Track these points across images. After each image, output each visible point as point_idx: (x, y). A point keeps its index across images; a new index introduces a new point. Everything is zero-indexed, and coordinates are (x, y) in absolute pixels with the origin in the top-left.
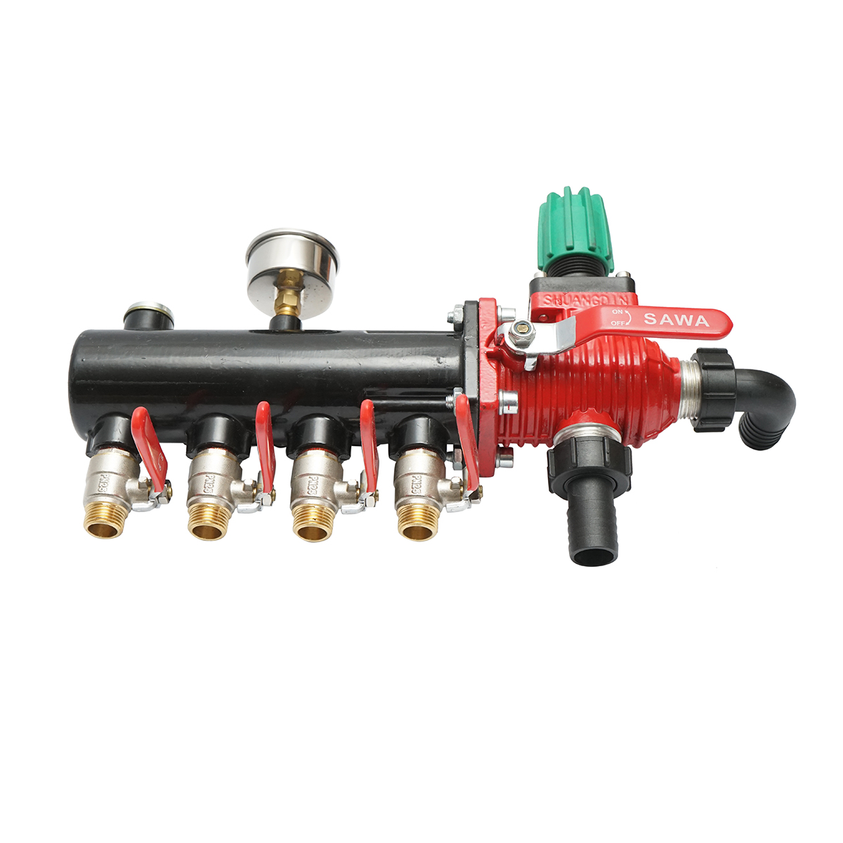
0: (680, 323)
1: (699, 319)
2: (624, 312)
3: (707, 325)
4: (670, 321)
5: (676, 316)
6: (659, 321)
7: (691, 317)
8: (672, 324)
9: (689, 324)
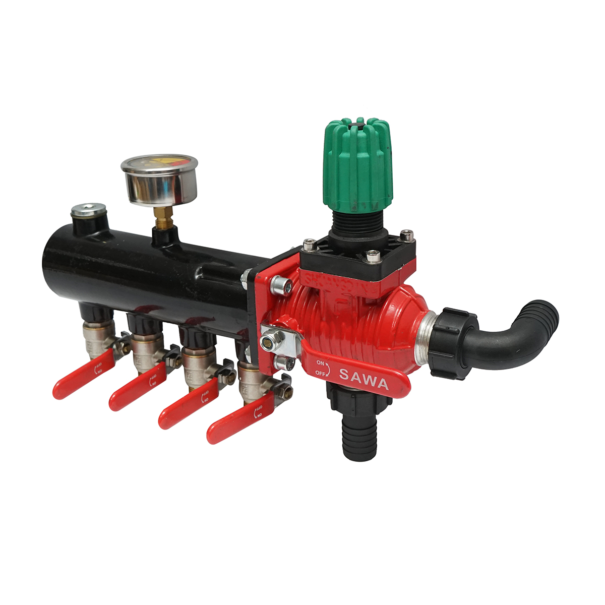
0: (366, 383)
1: (381, 382)
2: (325, 364)
3: (387, 389)
4: (358, 379)
5: (364, 375)
6: (350, 377)
7: (376, 378)
8: (360, 382)
9: (373, 384)
